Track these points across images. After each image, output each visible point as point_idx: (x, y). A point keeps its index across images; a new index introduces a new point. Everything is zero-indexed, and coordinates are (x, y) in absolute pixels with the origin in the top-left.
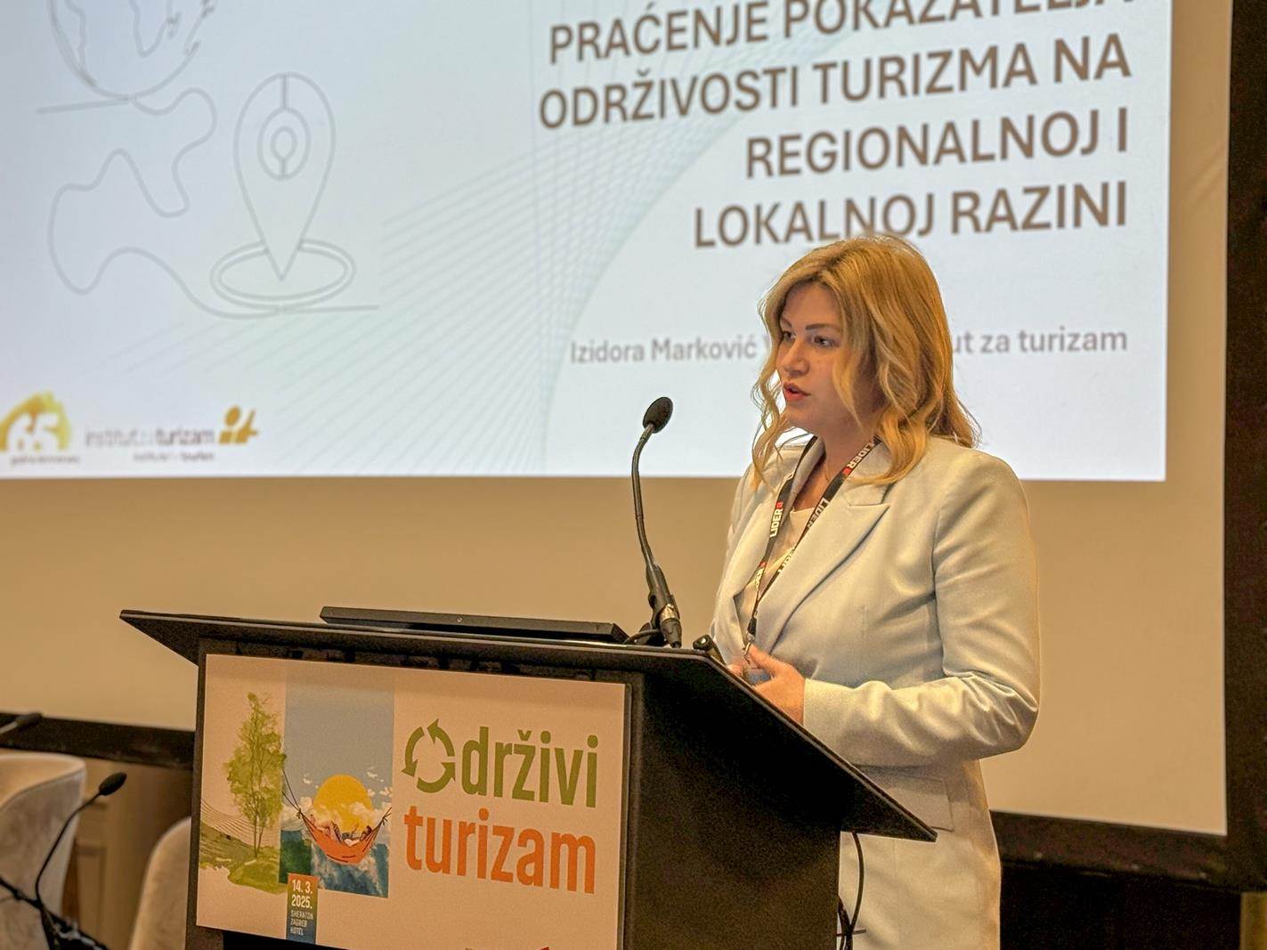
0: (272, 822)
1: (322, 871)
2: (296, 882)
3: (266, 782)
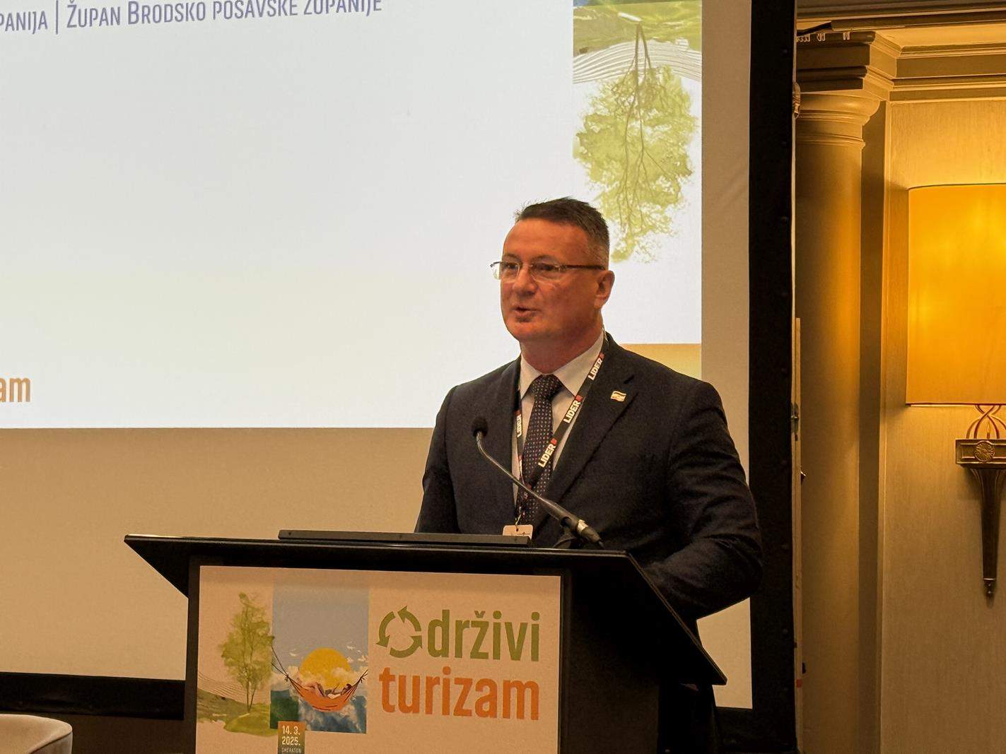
0: (263, 685)
1: (308, 718)
2: (285, 727)
3: (256, 656)
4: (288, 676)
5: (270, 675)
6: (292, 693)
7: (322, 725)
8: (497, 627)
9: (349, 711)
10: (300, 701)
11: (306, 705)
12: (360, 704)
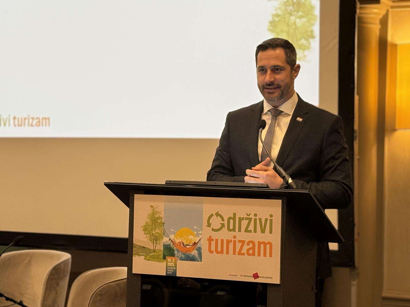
0: (160, 242)
1: (178, 255)
2: (169, 259)
3: (157, 231)
4: (170, 239)
5: (163, 238)
6: (172, 246)
7: (184, 258)
8: (255, 220)
9: (195, 253)
10: (175, 249)
11: (177, 250)
12: (199, 250)
